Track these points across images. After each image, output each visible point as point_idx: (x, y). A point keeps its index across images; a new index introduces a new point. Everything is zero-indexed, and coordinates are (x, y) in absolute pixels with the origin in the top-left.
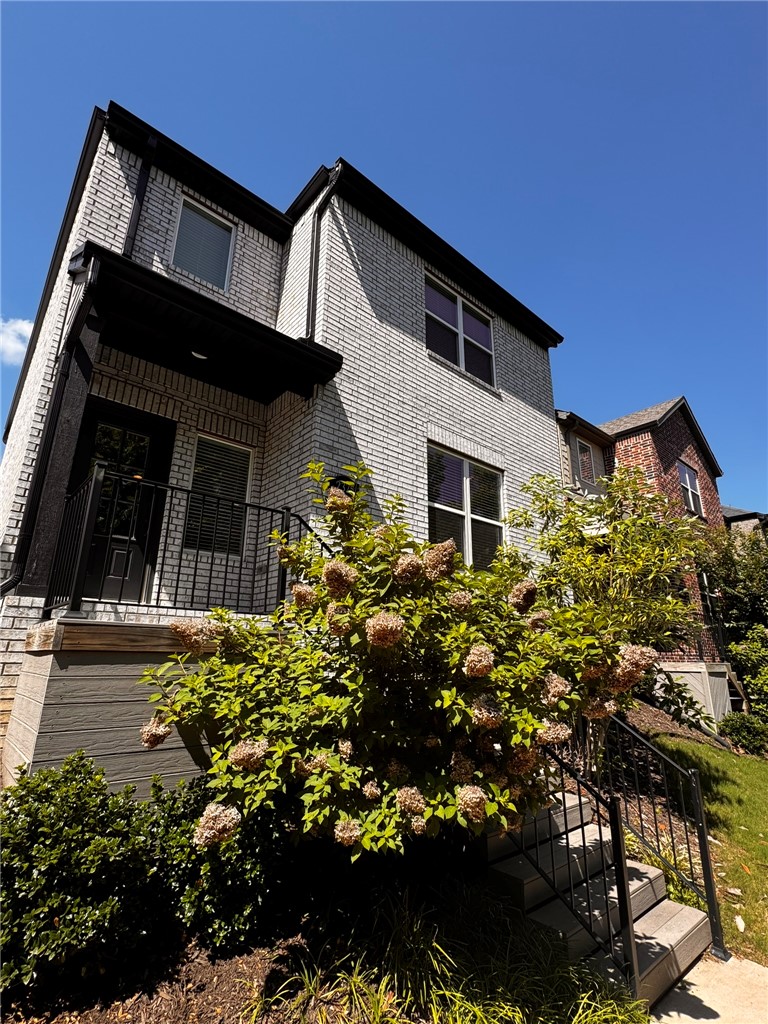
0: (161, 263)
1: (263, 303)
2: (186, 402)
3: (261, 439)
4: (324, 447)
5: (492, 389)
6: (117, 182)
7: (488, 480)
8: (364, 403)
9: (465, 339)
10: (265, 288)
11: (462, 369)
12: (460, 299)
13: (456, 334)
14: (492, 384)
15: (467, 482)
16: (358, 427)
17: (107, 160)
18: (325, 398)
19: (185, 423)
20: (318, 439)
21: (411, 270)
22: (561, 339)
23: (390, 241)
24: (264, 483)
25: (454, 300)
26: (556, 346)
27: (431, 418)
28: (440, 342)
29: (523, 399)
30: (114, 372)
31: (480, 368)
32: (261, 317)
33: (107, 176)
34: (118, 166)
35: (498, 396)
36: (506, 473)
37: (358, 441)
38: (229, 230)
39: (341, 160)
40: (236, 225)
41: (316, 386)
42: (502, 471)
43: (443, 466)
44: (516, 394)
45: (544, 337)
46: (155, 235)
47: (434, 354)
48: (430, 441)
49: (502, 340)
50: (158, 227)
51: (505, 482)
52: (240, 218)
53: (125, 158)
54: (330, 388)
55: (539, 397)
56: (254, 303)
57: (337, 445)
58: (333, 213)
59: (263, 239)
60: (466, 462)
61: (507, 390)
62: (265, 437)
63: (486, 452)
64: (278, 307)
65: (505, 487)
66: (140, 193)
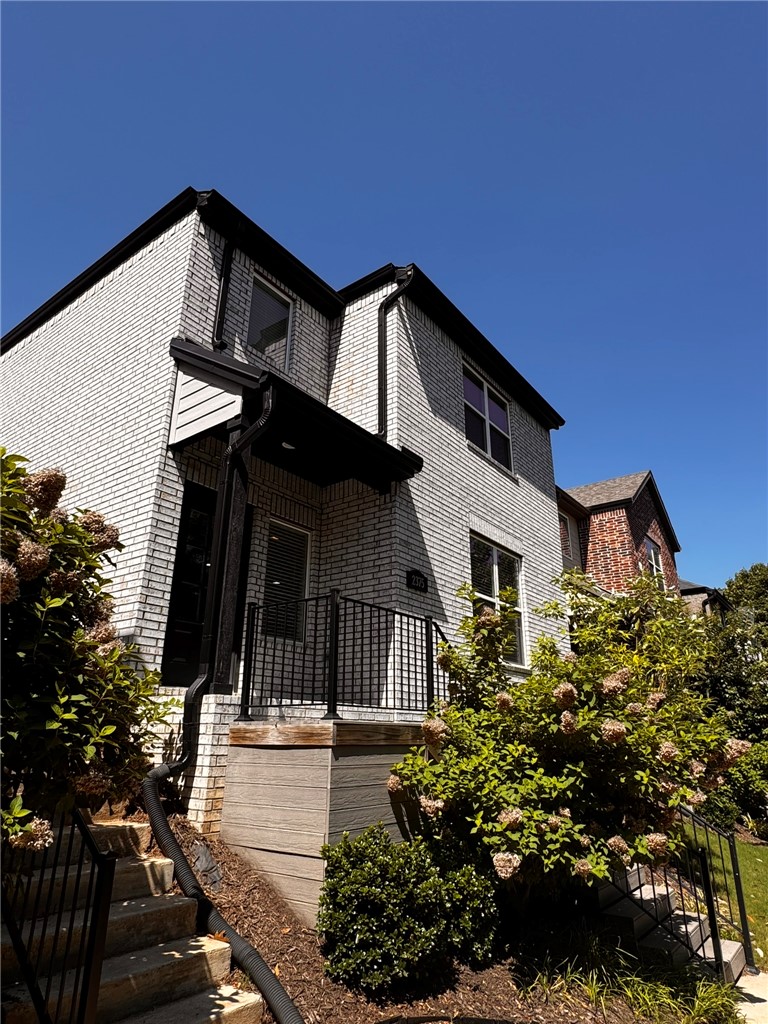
0: (241, 344)
1: (317, 381)
2: (263, 487)
3: (318, 522)
4: (402, 543)
5: (509, 472)
6: (207, 263)
7: (510, 564)
8: (427, 498)
9: (490, 425)
10: (319, 365)
11: (489, 455)
12: (486, 384)
13: (484, 420)
14: (509, 468)
15: (496, 569)
16: (424, 521)
17: (199, 241)
18: (401, 495)
19: (262, 508)
20: (398, 535)
21: (452, 358)
22: (562, 422)
23: (438, 334)
24: (322, 567)
25: (480, 386)
26: (558, 429)
27: (471, 508)
28: (474, 430)
29: (533, 483)
30: (208, 458)
31: (501, 455)
32: (316, 394)
33: (200, 258)
34: (207, 247)
35: (516, 481)
36: (523, 559)
37: (424, 535)
38: (287, 305)
39: (414, 267)
40: (294, 300)
41: (393, 483)
42: (521, 557)
43: (482, 550)
44: (528, 478)
45: (547, 418)
46: (236, 317)
47: (472, 444)
48: (472, 531)
49: (517, 425)
50: (238, 307)
51: (523, 568)
52: (298, 294)
53: (212, 240)
54: (403, 490)
55: (543, 479)
56: (310, 381)
57: (411, 541)
58: (400, 310)
59: (316, 315)
60: (495, 548)
61: (522, 474)
62: (321, 520)
63: (510, 539)
64: (329, 385)
65: (523, 573)
66: (225, 274)
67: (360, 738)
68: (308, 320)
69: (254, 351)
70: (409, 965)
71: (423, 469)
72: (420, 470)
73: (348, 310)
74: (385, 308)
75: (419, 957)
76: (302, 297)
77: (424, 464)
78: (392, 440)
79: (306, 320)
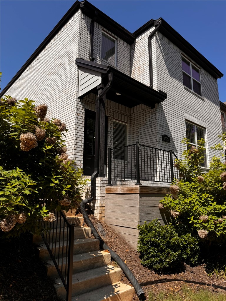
0: (99, 58)
1: (127, 69)
2: (110, 109)
3: (130, 120)
4: (160, 126)
5: (200, 97)
6: (85, 29)
7: (201, 131)
8: (169, 109)
9: (193, 79)
10: (127, 63)
11: (192, 91)
12: (191, 63)
13: (190, 77)
14: (201, 95)
15: (196, 133)
16: (168, 117)
17: (82, 21)
18: (159, 108)
19: (110, 117)
20: (158, 123)
21: (177, 54)
22: (223, 75)
23: (172, 45)
24: (132, 136)
25: (188, 64)
26: (220, 78)
27: (186, 111)
28: (186, 81)
29: (211, 100)
30: (92, 100)
31: (197, 90)
32: (127, 73)
33: (83, 27)
34: (85, 23)
35: (203, 100)
36: (207, 129)
37: (168, 122)
38: (114, 41)
39: (161, 19)
40: (117, 39)
41: (156, 104)
42: (205, 128)
43: (190, 126)
44: (208, 98)
45: (216, 74)
46: (97, 48)
47: (186, 87)
48: (186, 120)
49: (204, 78)
50: (97, 44)
51: (206, 133)
52: (118, 37)
53: (86, 20)
54: (160, 106)
55: (214, 98)
56: (124, 69)
57: (163, 124)
58: (156, 37)
59: (125, 44)
60: (195, 126)
61: (206, 97)
62: (131, 120)
63: (201, 122)
64: (131, 70)
65: (206, 134)
66: (92, 32)
67: (149, 191)
68: (122, 46)
69: (104, 60)
70: (169, 263)
71: (167, 98)
72: (166, 98)
73: (137, 40)
74: (151, 37)
75: (172, 261)
76: (120, 38)
77: (168, 96)
78: (155, 88)
79: (121, 46)
